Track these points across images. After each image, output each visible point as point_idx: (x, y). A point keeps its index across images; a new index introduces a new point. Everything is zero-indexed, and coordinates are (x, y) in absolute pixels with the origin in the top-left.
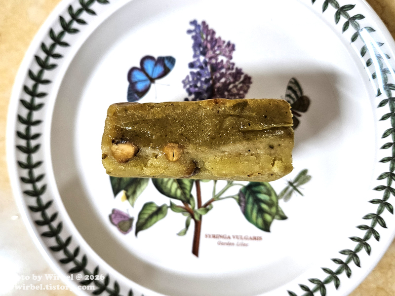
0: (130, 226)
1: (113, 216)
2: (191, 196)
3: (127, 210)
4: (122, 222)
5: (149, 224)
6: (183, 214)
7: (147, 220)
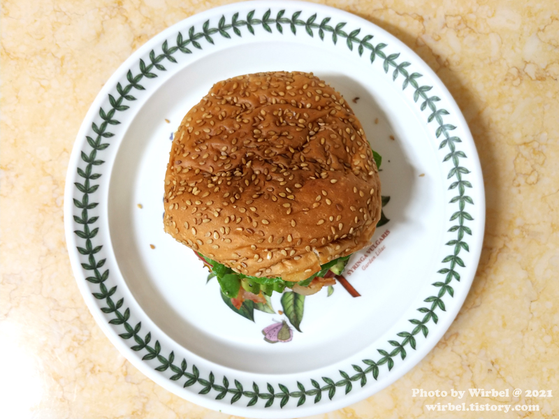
0: (289, 329)
1: (268, 337)
3: (273, 320)
4: (279, 333)
5: (300, 313)
7: (295, 311)
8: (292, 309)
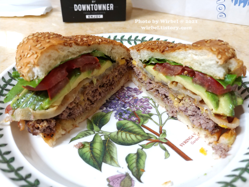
0: (131, 180)
1: (111, 183)
2: (147, 134)
3: (118, 172)
6: (155, 146)
7: (137, 166)
8: (134, 165)
